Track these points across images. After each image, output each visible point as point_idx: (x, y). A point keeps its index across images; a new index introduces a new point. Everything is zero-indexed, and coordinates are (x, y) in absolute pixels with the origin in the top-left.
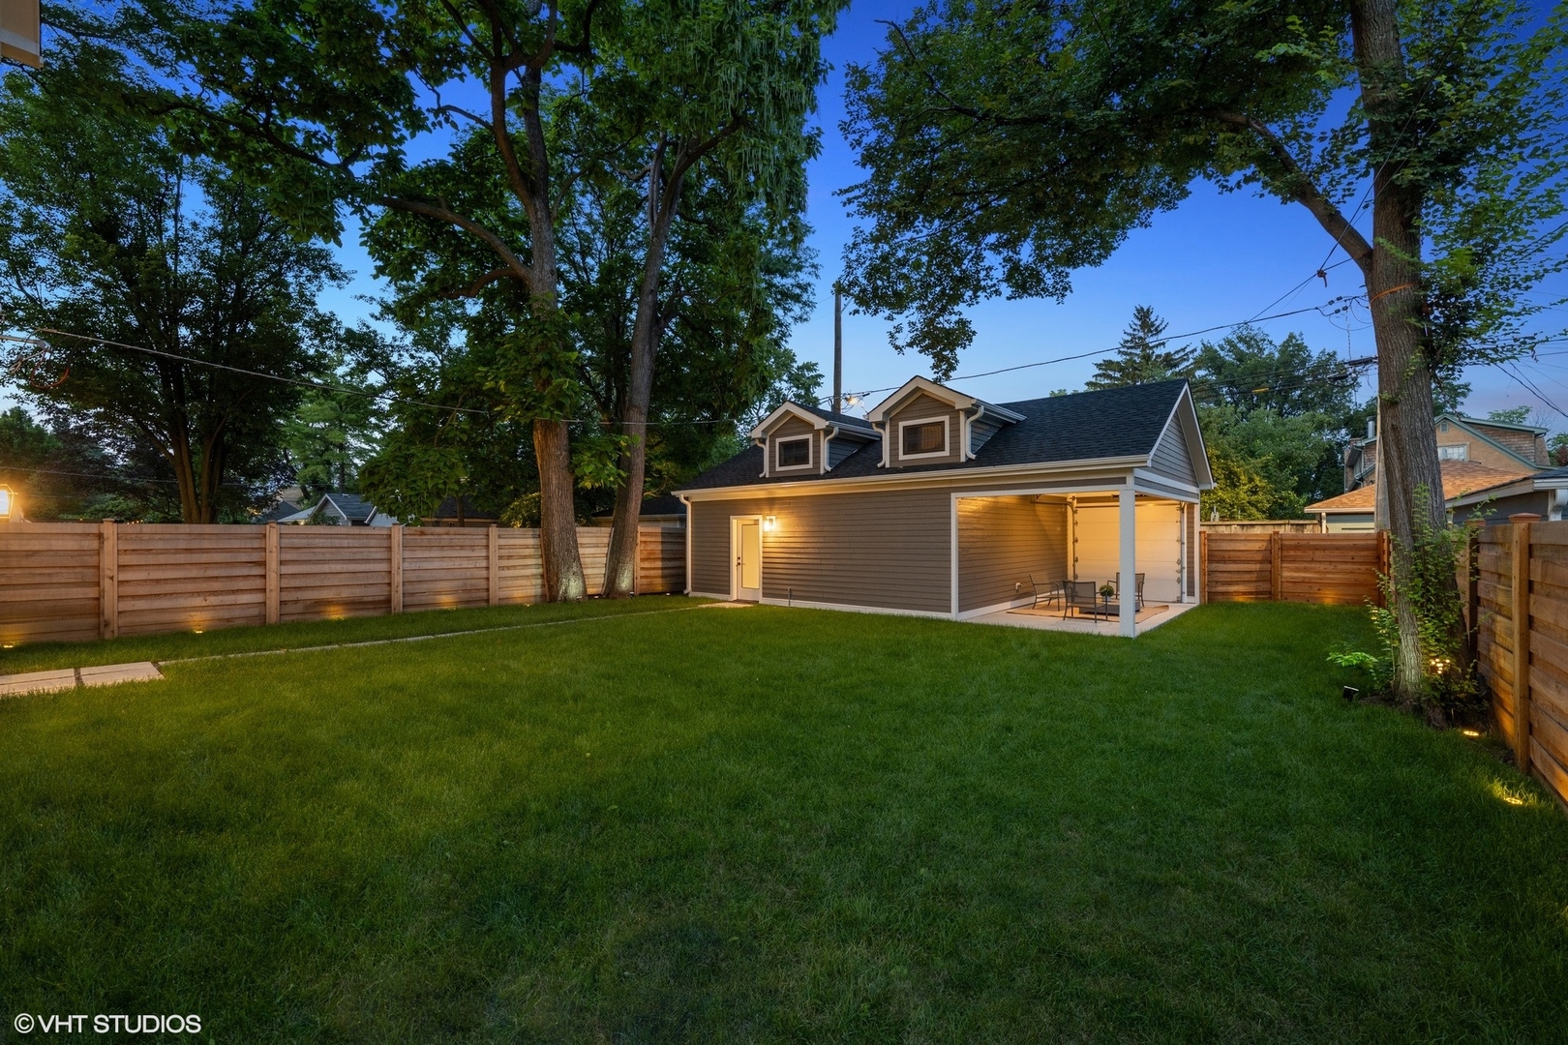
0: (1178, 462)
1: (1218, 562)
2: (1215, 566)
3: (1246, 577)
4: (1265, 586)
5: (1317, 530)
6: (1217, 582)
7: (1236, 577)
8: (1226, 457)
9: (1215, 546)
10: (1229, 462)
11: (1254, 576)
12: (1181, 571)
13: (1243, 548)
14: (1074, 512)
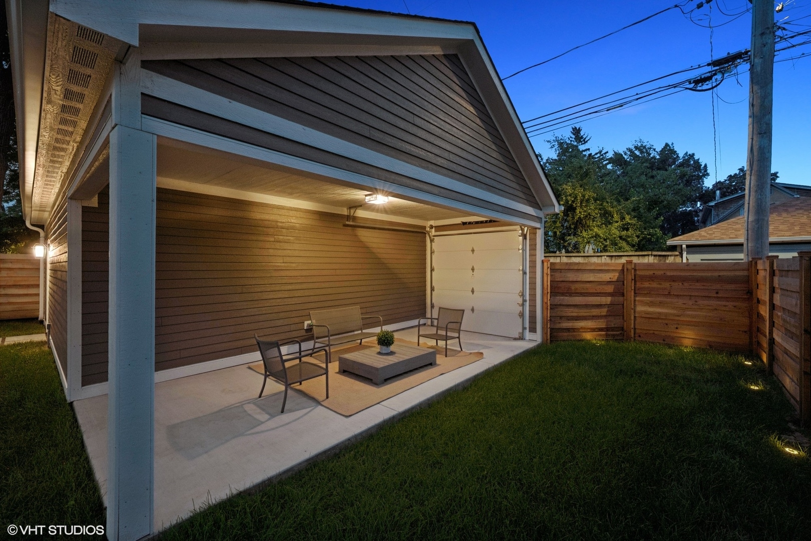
0: (495, 162)
1: (563, 294)
2: (559, 299)
3: (595, 312)
4: (615, 322)
5: (678, 260)
6: (561, 317)
7: (583, 312)
8: (603, 199)
9: (559, 277)
10: (605, 204)
11: (604, 311)
12: (523, 305)
13: (592, 279)
14: (432, 241)
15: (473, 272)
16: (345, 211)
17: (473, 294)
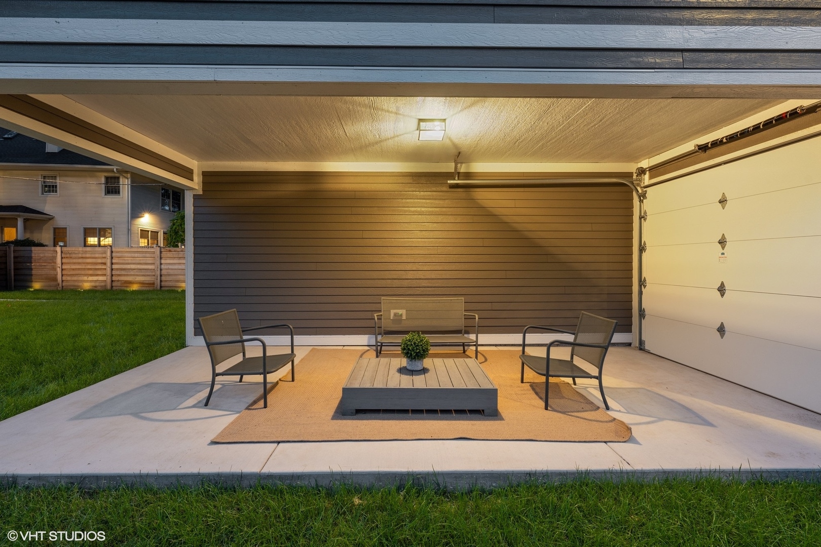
14: (642, 197)
15: (723, 248)
16: (450, 167)
17: (722, 295)
